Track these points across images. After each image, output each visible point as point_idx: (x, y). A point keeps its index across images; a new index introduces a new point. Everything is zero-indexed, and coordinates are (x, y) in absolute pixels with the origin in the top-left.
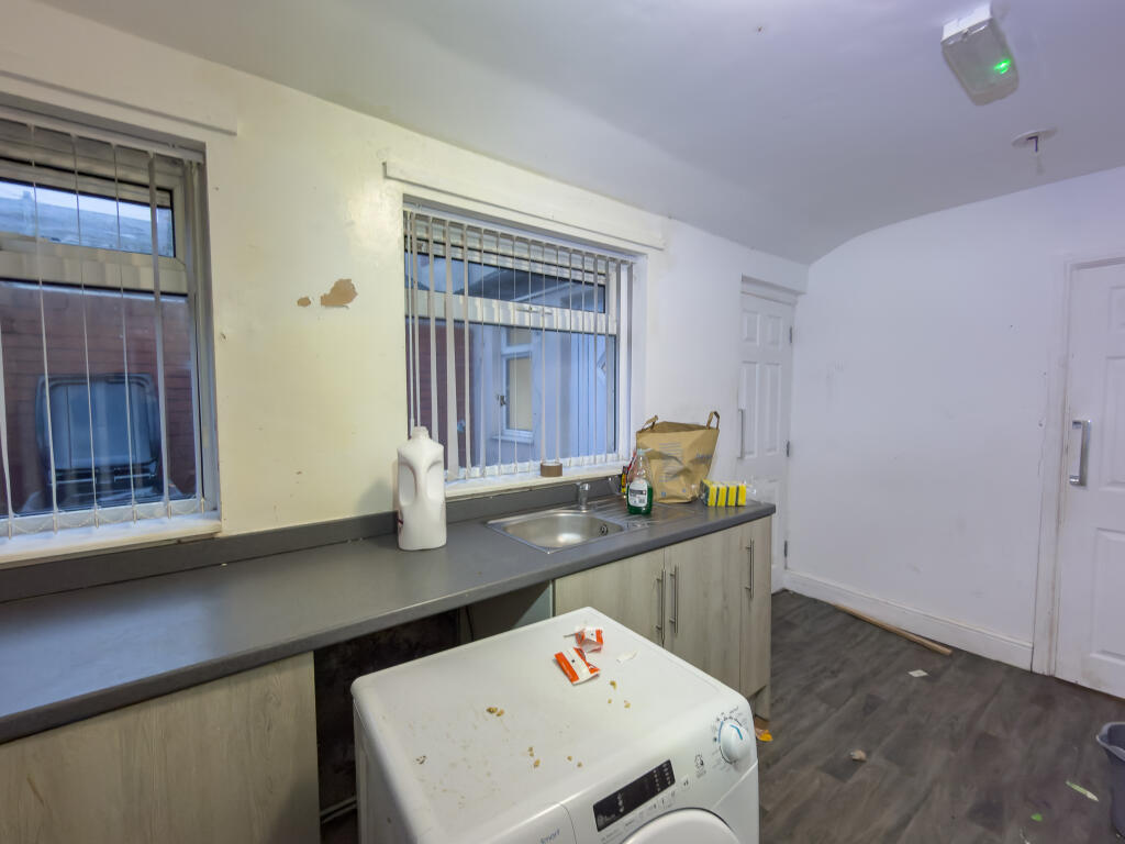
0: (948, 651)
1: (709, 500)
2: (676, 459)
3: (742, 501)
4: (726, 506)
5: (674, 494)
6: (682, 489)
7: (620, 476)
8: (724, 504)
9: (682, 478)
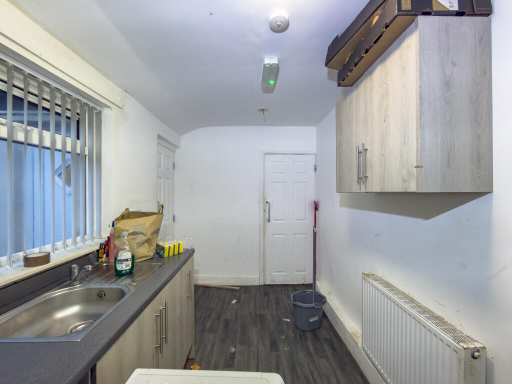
0: (239, 288)
1: (165, 254)
2: (143, 234)
3: (181, 251)
4: (174, 255)
5: (142, 255)
6: (146, 251)
7: (98, 251)
8: (172, 254)
9: (146, 244)
